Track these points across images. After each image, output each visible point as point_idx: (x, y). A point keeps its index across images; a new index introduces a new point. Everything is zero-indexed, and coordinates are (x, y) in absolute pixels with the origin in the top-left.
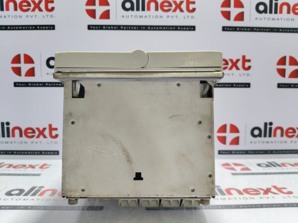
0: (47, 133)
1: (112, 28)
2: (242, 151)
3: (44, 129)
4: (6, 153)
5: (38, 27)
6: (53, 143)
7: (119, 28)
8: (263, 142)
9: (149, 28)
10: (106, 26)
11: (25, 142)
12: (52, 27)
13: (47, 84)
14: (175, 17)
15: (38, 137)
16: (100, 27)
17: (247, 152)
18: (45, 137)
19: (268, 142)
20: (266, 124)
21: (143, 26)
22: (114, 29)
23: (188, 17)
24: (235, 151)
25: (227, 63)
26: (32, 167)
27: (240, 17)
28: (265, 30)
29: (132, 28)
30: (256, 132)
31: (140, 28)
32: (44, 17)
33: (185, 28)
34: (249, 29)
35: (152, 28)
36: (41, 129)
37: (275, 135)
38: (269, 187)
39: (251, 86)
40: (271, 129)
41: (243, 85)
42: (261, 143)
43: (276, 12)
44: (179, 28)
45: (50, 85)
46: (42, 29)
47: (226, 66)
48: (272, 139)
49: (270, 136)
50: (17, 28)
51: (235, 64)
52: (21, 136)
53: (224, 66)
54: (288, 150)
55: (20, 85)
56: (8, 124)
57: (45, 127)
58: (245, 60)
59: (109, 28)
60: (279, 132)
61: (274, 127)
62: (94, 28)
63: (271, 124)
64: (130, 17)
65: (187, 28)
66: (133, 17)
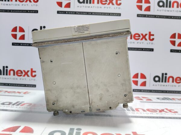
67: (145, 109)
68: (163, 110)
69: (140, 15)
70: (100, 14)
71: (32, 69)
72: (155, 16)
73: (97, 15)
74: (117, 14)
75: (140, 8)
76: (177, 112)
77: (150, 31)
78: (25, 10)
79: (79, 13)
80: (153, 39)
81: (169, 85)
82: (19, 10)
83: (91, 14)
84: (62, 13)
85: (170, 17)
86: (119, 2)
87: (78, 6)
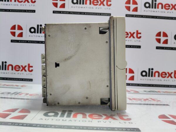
0: (27, 68)
1: (66, 13)
2: (136, 84)
3: (25, 66)
4: (3, 79)
5: (26, 11)
6: (30, 74)
7: (69, 13)
8: (148, 80)
9: (86, 13)
10: (62, 12)
11: (14, 73)
12: (34, 11)
13: (29, 42)
14: (100, 8)
15: (22, 71)
16: (60, 12)
17: (138, 85)
18: (25, 71)
19: (150, 80)
20: (149, 69)
21: (82, 13)
22: (67, 13)
23: (107, 8)
24: (131, 84)
25: (128, 34)
26: (17, 86)
27: (136, 10)
28: (149, 17)
29: (77, 13)
30: (144, 74)
31: (81, 13)
32: (30, 6)
33: (105, 15)
34: (140, 16)
35: (88, 14)
36: (24, 66)
37: (155, 76)
38: (148, 98)
39: (141, 47)
40: (152, 72)
41: (136, 47)
42: (146, 80)
43: (155, 8)
44: (102, 14)
45: (30, 42)
46: (29, 12)
47: (127, 36)
48: (153, 78)
49: (152, 76)
50: (15, 11)
51: (132, 35)
52: (12, 70)
53: (126, 36)
54: (163, 85)
55: (14, 41)
56: (6, 62)
57: (26, 65)
58: (138, 33)
59: (64, 13)
60: (157, 74)
61: (154, 71)
62: (56, 12)
63: (152, 69)
64: (76, 7)
65: (107, 15)
66: (78, 7)
67: (131, 98)
68: (147, 99)
69: (128, 15)
70: (92, 14)
71: (29, 64)
72: (142, 16)
73: (89, 15)
74: (107, 14)
75: (128, 8)
76: (159, 101)
77: (137, 30)
78: (23, 10)
79: (73, 13)
80: (140, 37)
81: (155, 80)
82: (18, 10)
83: (84, 13)
84: (57, 13)
85: (155, 17)
86: (109, 3)
87: (72, 7)
